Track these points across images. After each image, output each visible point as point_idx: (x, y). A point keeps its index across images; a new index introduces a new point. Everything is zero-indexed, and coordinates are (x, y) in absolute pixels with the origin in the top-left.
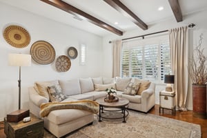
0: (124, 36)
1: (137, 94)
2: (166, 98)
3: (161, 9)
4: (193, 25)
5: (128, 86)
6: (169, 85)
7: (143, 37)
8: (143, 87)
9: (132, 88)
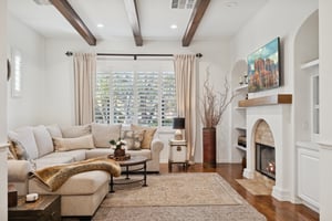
1: (141, 148)
2: (179, 149)
3: (174, 27)
4: (201, 56)
5: (126, 136)
6: (178, 131)
7: (135, 56)
8: (148, 136)
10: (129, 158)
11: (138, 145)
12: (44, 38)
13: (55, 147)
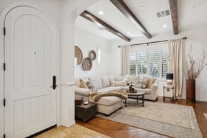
0: (131, 42)
1: (146, 88)
2: (168, 90)
3: (165, 26)
4: (186, 38)
5: (139, 82)
6: (170, 81)
7: (148, 44)
8: (151, 82)
9: (143, 83)
10: (136, 92)
11: (144, 86)
12: (110, 42)
13: (111, 85)
